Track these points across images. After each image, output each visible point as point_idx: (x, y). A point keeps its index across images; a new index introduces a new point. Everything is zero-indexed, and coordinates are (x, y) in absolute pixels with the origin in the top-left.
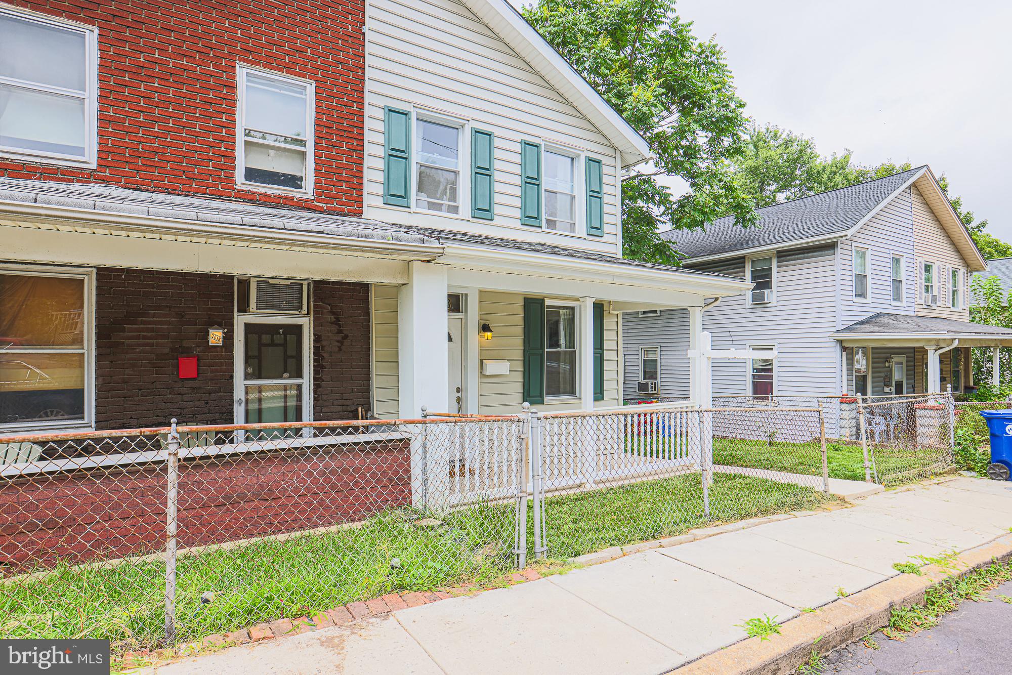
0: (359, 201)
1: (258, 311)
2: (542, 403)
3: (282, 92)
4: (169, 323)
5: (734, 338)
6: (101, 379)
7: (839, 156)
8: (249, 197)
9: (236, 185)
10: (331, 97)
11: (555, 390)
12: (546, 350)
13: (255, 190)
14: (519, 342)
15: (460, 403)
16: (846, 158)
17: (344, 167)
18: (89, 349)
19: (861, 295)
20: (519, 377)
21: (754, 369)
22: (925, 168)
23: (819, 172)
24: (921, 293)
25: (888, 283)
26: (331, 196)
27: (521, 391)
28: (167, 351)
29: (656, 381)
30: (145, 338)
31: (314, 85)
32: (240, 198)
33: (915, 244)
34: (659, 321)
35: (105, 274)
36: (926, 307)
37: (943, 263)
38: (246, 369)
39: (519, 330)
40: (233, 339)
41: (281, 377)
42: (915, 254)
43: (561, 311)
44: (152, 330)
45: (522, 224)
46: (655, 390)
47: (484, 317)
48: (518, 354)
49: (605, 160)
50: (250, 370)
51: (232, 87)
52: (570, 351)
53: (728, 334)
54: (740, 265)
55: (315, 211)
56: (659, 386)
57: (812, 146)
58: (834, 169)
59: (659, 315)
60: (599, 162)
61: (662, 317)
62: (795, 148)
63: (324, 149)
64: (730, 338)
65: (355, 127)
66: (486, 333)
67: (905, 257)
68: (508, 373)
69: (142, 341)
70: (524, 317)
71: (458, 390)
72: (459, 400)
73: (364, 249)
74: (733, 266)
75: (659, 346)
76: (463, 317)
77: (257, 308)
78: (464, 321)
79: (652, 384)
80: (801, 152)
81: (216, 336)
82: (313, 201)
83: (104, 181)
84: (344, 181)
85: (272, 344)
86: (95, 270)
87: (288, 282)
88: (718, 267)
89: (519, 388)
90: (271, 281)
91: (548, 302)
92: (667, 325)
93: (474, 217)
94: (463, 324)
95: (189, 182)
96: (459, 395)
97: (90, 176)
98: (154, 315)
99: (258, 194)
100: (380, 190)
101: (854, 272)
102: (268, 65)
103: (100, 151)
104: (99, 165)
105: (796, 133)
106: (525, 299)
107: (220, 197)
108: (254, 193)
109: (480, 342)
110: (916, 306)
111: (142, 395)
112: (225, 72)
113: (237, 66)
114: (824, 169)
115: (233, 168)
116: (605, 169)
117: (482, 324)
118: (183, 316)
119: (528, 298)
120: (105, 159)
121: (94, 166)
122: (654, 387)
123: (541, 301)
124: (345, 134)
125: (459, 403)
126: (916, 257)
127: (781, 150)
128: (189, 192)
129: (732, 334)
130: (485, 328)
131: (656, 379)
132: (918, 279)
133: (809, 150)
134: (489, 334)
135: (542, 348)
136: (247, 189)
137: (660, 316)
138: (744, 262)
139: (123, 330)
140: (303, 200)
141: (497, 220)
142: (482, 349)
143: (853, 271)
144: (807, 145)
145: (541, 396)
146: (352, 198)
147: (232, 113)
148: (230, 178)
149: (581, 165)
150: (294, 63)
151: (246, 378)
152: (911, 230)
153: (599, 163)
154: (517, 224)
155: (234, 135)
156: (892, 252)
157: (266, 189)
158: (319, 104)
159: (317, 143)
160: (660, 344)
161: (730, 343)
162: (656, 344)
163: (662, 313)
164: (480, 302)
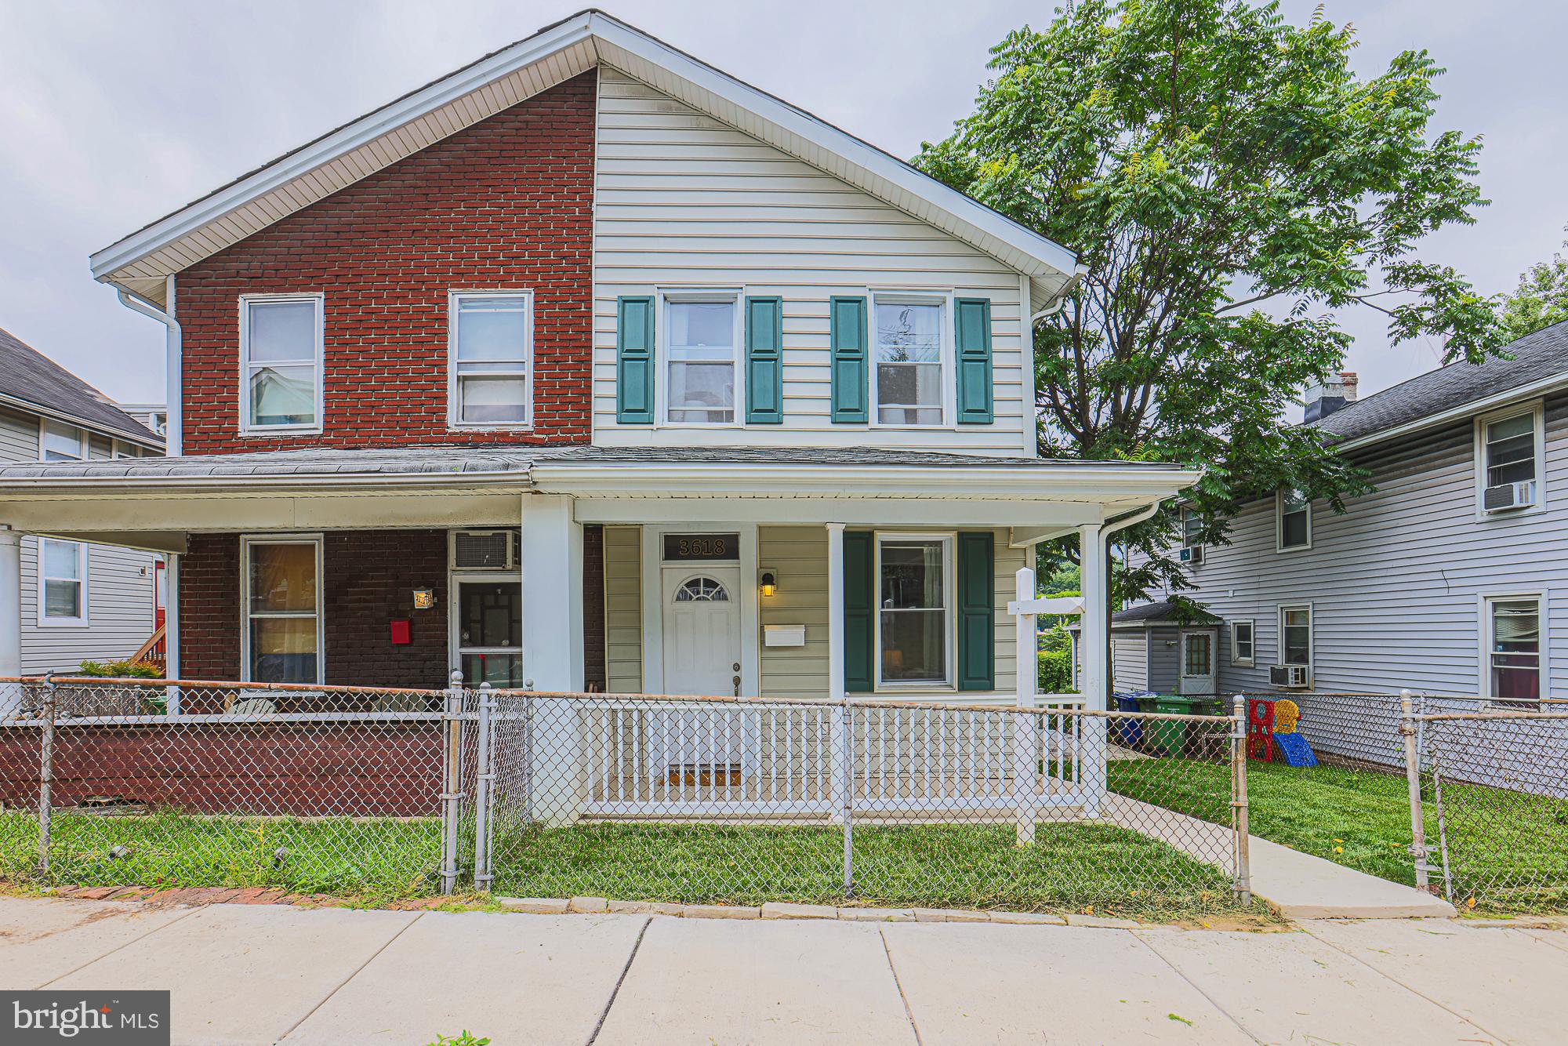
0: (587, 424)
1: (458, 568)
2: (870, 690)
3: (498, 310)
4: (386, 585)
5: (1451, 583)
6: (329, 643)
8: (461, 440)
9: (448, 428)
10: (553, 302)
12: (880, 610)
13: (466, 431)
15: (738, 684)
17: (570, 385)
18: (320, 615)
21: (1496, 644)
26: (554, 423)
28: (384, 614)
29: (1305, 666)
30: (365, 601)
31: (533, 293)
32: (451, 442)
34: (1310, 559)
35: (333, 538)
38: (461, 635)
40: (446, 600)
41: (499, 645)
43: (926, 549)
44: (372, 593)
45: (832, 423)
46: (1304, 682)
47: (765, 564)
49: (994, 297)
50: (466, 636)
51: (443, 320)
53: (1440, 576)
54: (1464, 437)
55: (532, 445)
56: (1311, 675)
59: (1309, 547)
60: (984, 303)
61: (1316, 551)
63: (545, 367)
64: (1443, 584)
65: (583, 332)
66: (766, 586)
68: (802, 645)
69: (362, 605)
71: (736, 667)
72: (736, 681)
73: (433, 486)
74: (1449, 442)
75: (1310, 604)
76: (736, 566)
77: (458, 565)
78: (738, 570)
79: (1296, 670)
81: (422, 599)
82: (530, 433)
83: (328, 444)
84: (570, 403)
85: (496, 606)
86: (322, 534)
87: (490, 533)
88: (1417, 447)
90: (472, 533)
91: (883, 536)
92: (1323, 565)
93: (750, 423)
94: (737, 575)
95: (402, 433)
96: (738, 674)
97: (318, 441)
98: (372, 578)
99: (470, 434)
100: (612, 406)
102: (482, 284)
103: (326, 415)
104: (325, 429)
106: (845, 532)
107: (431, 443)
108: (464, 434)
109: (760, 601)
111: (363, 661)
112: (437, 304)
113: (450, 295)
115: (445, 410)
116: (996, 312)
117: (762, 574)
118: (398, 578)
120: (330, 422)
121: (320, 432)
122: (1301, 675)
123: (865, 537)
124: (572, 344)
125: (736, 685)
128: (402, 443)
129: (1447, 575)
130: (767, 579)
131: (1307, 662)
134: (770, 587)
135: (870, 607)
136: (458, 431)
137: (1313, 549)
138: (1472, 431)
139: (347, 594)
140: (521, 434)
141: (788, 422)
142: (762, 610)
145: (870, 680)
146: (581, 423)
147: (443, 349)
148: (442, 422)
149: (946, 313)
150: (509, 273)
151: (462, 645)
153: (982, 303)
154: (826, 423)
155: (445, 372)
157: (479, 428)
158: (539, 315)
159: (536, 363)
160: (1312, 599)
161: (1444, 592)
162: (1306, 600)
163: (1317, 544)
164: (760, 544)
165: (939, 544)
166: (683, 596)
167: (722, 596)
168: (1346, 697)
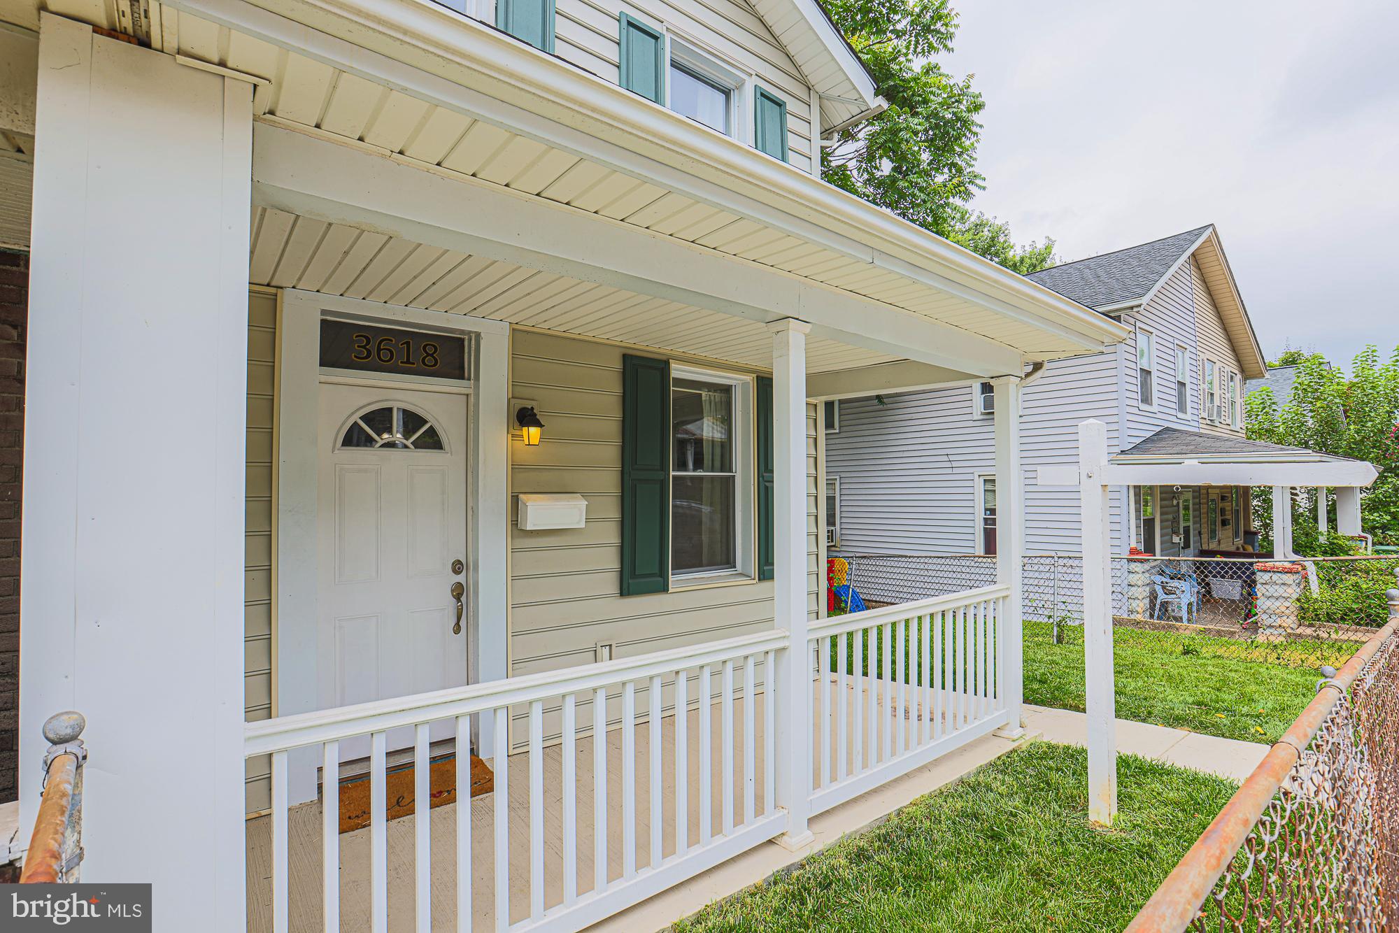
2: (665, 589)
5: (954, 464)
7: (1040, 245)
11: (691, 560)
12: (672, 473)
14: (609, 453)
15: (463, 599)
16: (1048, 248)
19: (1146, 399)
20: (610, 535)
21: (986, 510)
22: (1211, 229)
23: (1016, 265)
24: (1204, 403)
25: (1173, 386)
27: (616, 565)
29: (833, 528)
33: (1198, 334)
34: (837, 441)
36: (1209, 422)
37: (1224, 365)
39: (610, 425)
42: (1198, 348)
43: (704, 394)
46: (832, 541)
47: (524, 391)
48: (609, 480)
49: (791, 105)
52: (721, 477)
53: (945, 458)
56: (838, 535)
57: (1006, 232)
58: (1034, 261)
59: (837, 431)
61: (842, 435)
62: (986, 233)
64: (948, 465)
66: (525, 429)
67: (1188, 351)
68: (582, 525)
70: (624, 397)
71: (458, 567)
72: (458, 592)
75: (838, 477)
76: (470, 391)
78: (472, 399)
80: (993, 239)
89: (609, 560)
91: (678, 371)
92: (849, 446)
94: (471, 408)
96: (461, 578)
101: (1139, 367)
105: (988, 216)
106: (625, 356)
109: (513, 454)
110: (1201, 421)
114: (1022, 261)
116: (791, 122)
117: (518, 407)
119: (632, 357)
123: (660, 366)
125: (459, 600)
126: (1198, 353)
127: (969, 236)
129: (952, 458)
130: (525, 417)
131: (835, 525)
132: (1201, 383)
133: (1002, 239)
134: (534, 432)
135: (664, 468)
137: (840, 433)
142: (516, 468)
143: (1138, 364)
144: (1001, 230)
145: (663, 574)
149: (745, 102)
152: (1192, 314)
153: (780, 105)
156: (1176, 342)
160: (839, 474)
161: (949, 471)
162: (834, 474)
163: (844, 429)
164: (514, 356)
165: (726, 390)
166: (354, 438)
167: (432, 441)
168: (865, 557)
